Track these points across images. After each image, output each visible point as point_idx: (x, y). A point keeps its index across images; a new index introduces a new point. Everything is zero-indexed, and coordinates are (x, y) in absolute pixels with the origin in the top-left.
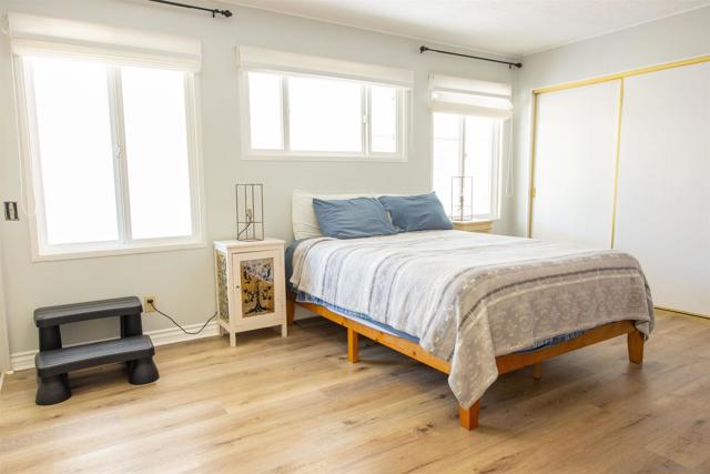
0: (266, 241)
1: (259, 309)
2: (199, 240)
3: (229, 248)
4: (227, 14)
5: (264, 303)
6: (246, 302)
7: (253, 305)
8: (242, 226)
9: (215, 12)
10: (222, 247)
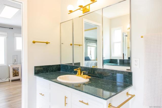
0: (18, 64)
1: (16, 76)
2: (6, 65)
3: (10, 66)
4: (12, 28)
5: (17, 75)
6: (13, 74)
7: (15, 75)
8: (14, 62)
9: (10, 28)
10: (9, 65)
